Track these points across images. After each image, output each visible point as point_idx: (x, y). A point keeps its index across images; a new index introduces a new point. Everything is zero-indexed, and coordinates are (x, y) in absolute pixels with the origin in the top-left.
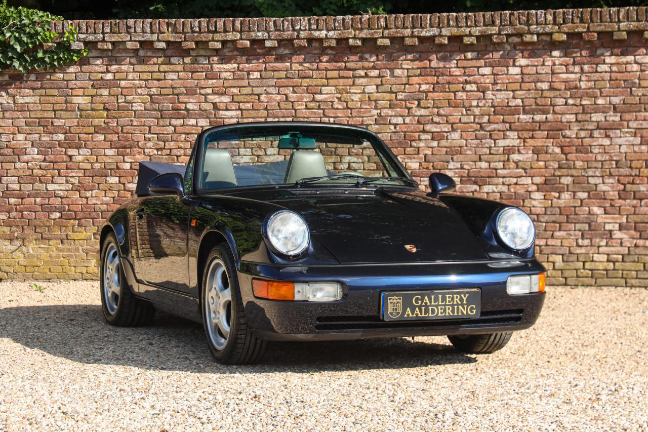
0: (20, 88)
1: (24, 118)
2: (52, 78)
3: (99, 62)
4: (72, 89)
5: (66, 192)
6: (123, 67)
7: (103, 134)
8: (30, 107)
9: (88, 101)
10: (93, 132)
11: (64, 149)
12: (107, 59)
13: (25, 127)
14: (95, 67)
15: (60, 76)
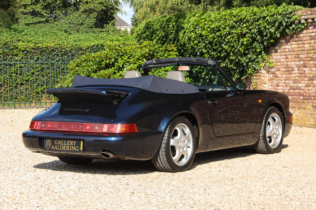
0: (292, 41)
1: (294, 54)
2: (300, 36)
3: (310, 28)
4: (305, 41)
5: (304, 87)
7: (313, 61)
8: (295, 50)
9: (309, 46)
10: (310, 60)
11: (303, 68)
12: (313, 26)
13: (294, 59)
14: (310, 30)
15: (302, 35)
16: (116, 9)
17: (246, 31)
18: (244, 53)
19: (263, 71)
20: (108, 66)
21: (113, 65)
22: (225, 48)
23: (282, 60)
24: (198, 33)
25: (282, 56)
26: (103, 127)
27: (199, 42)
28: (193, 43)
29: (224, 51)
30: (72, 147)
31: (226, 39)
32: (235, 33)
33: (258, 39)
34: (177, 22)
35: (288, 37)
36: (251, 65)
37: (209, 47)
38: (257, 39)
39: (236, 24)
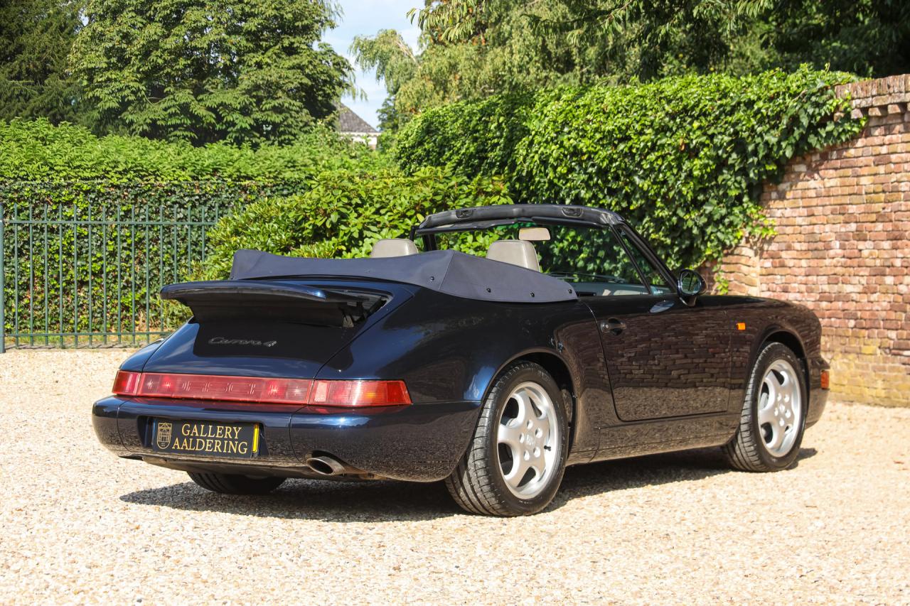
0: (827, 169)
1: (831, 205)
2: (848, 155)
3: (877, 132)
4: (860, 167)
5: (858, 295)
6: (894, 137)
7: (882, 222)
8: (833, 191)
9: (871, 182)
10: (874, 219)
11: (856, 242)
12: (883, 127)
13: (831, 216)
14: (875, 138)
15: (852, 152)
16: (340, 84)
17: (699, 140)
18: (694, 201)
19: (747, 251)
20: (319, 234)
21: (334, 231)
22: (641, 186)
23: (799, 221)
24: (567, 146)
25: (797, 210)
26: (314, 390)
27: (571, 170)
28: (555, 172)
29: (638, 196)
30: (228, 444)
31: (644, 162)
32: (669, 145)
33: (733, 162)
34: (509, 114)
35: (814, 159)
36: (712, 233)
37: (596, 185)
38: (730, 161)
39: (672, 122)
